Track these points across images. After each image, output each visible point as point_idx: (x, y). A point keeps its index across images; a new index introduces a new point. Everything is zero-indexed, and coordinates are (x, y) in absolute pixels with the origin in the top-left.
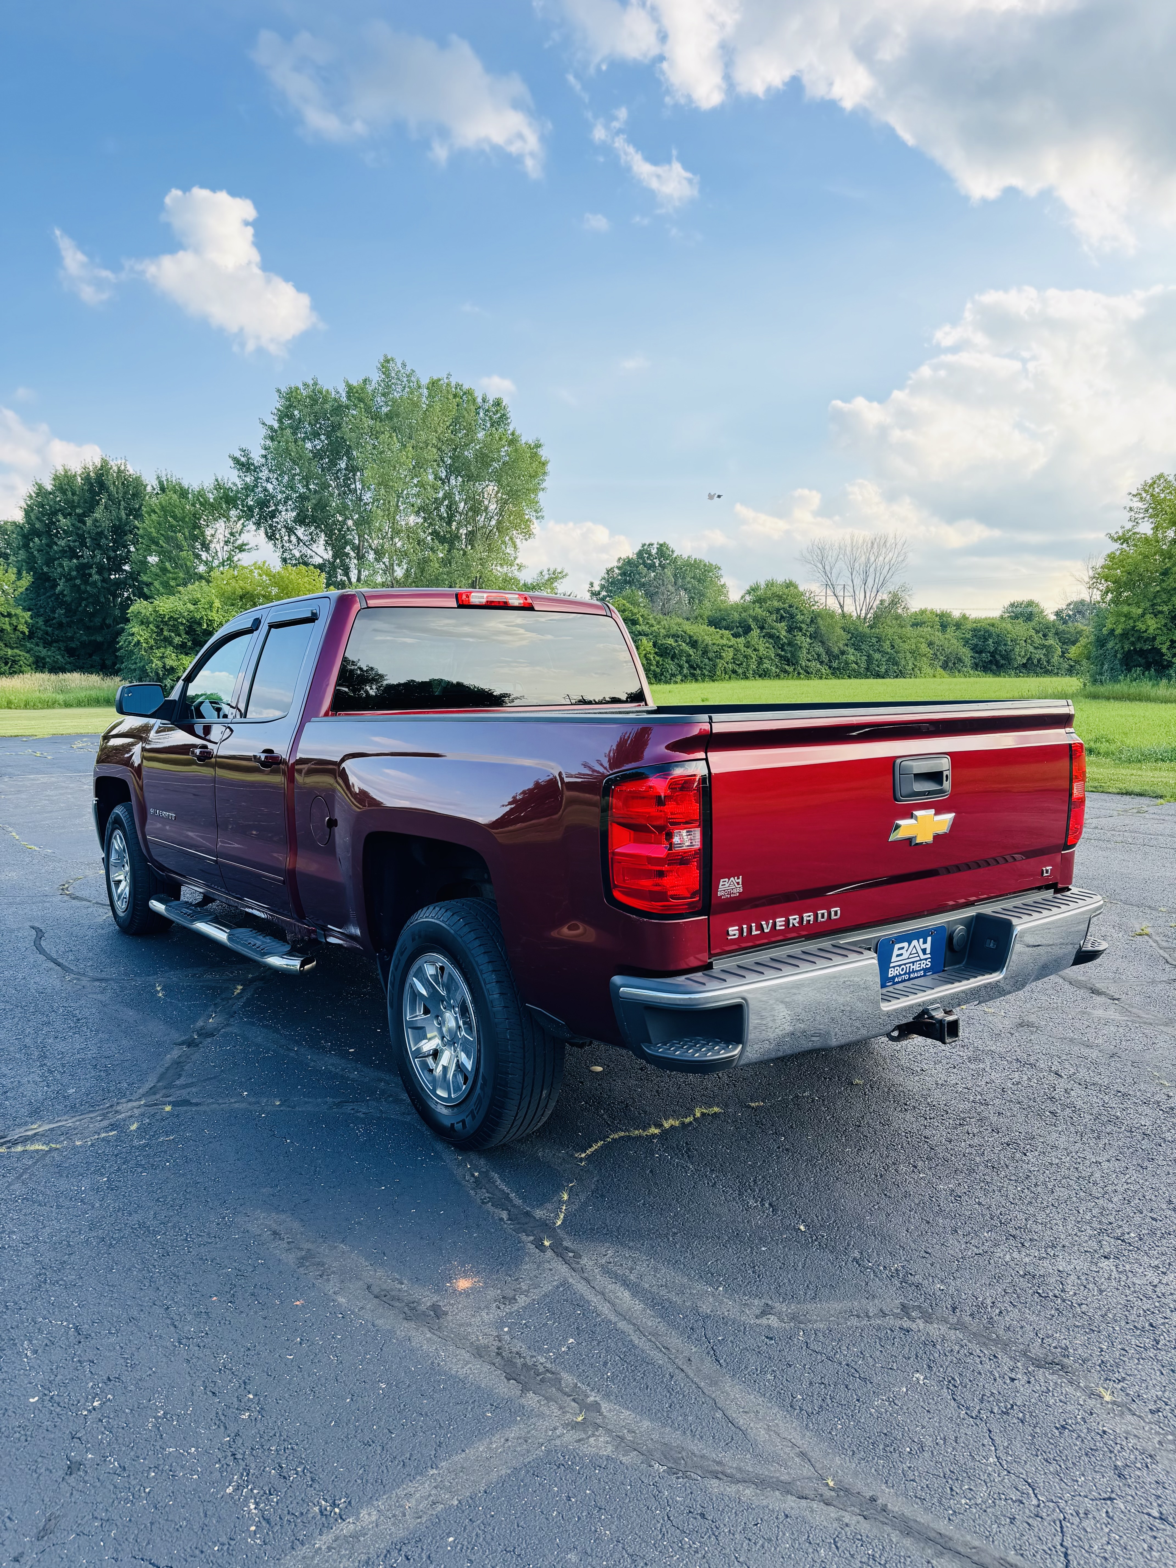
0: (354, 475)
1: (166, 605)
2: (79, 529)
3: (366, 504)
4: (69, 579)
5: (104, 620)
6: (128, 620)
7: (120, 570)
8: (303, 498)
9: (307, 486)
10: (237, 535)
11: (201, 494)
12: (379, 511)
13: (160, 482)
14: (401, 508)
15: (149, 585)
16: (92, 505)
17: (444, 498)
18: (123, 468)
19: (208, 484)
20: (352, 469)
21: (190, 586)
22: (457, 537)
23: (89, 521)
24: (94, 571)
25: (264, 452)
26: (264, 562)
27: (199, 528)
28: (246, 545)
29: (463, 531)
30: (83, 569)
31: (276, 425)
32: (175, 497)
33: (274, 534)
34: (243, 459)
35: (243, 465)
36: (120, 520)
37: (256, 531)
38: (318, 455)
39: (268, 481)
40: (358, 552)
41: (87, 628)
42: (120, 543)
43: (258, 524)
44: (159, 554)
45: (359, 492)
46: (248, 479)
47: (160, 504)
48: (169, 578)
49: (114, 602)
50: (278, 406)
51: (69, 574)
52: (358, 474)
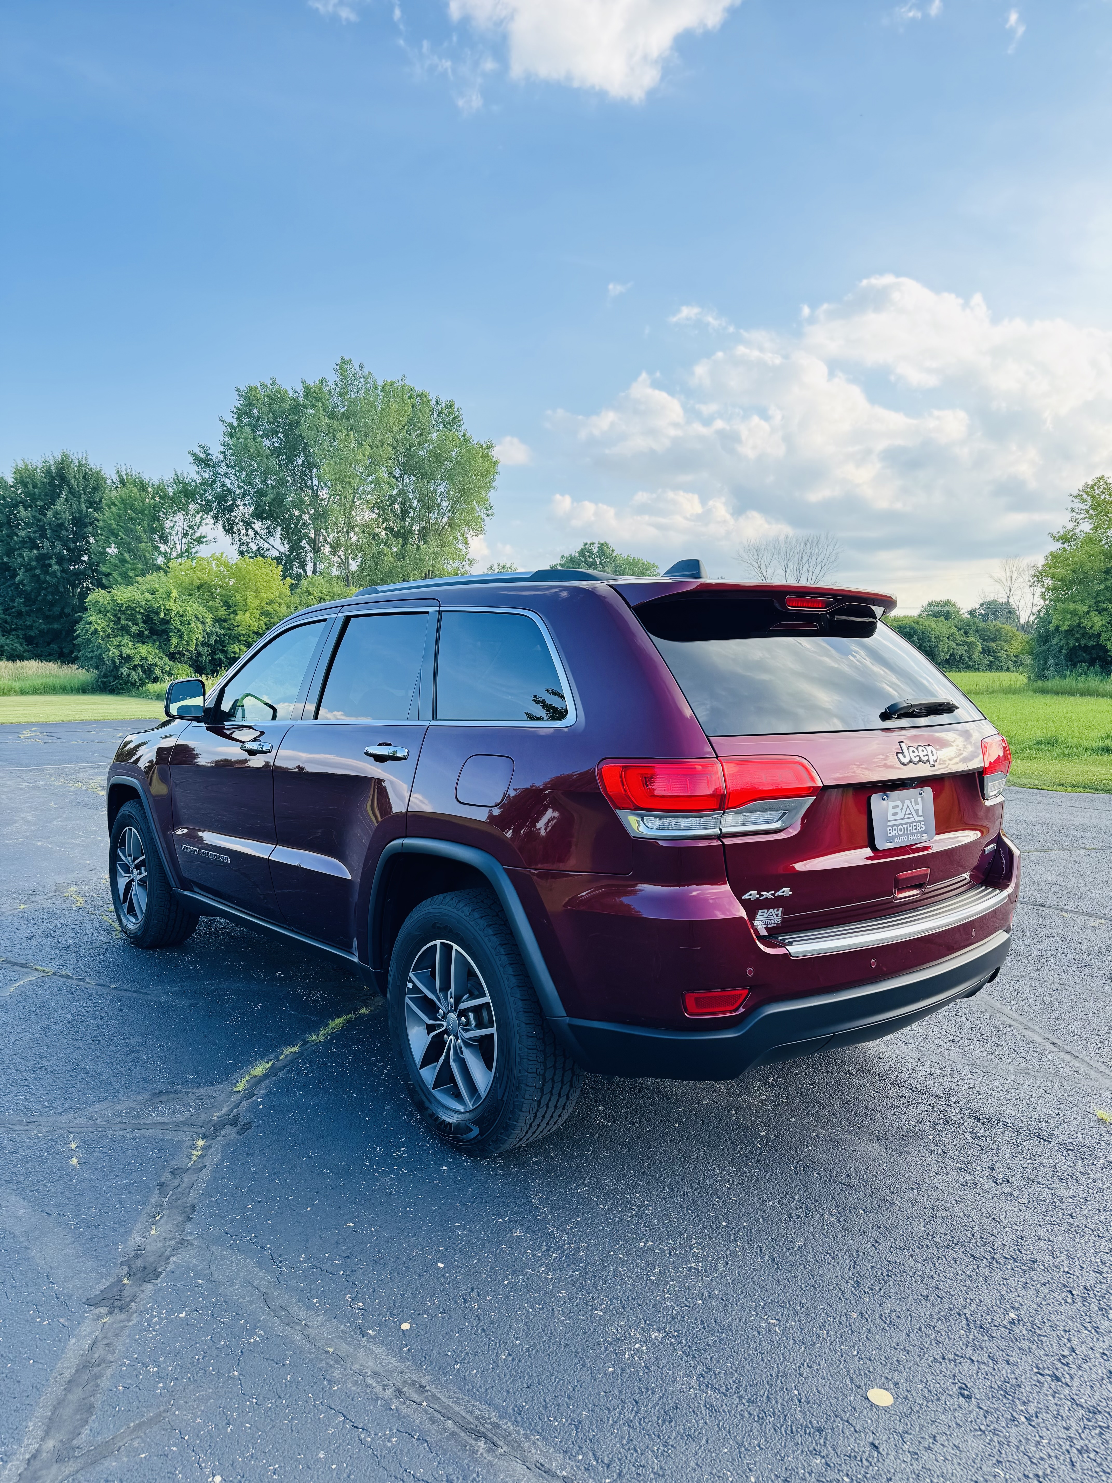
0: (311, 472)
1: (123, 594)
2: (39, 520)
3: (321, 500)
4: (29, 569)
5: (63, 609)
6: (86, 609)
7: (79, 561)
8: (261, 493)
9: (264, 482)
10: (195, 528)
11: (160, 490)
12: (335, 506)
13: (119, 476)
14: (357, 504)
15: (108, 575)
16: (53, 497)
17: (398, 495)
18: (84, 462)
19: (169, 478)
20: (311, 466)
21: (148, 577)
22: (411, 532)
23: (50, 514)
24: (53, 562)
25: (222, 449)
26: (222, 554)
27: (158, 520)
28: (204, 537)
29: (416, 528)
30: (42, 559)
31: (235, 423)
32: (135, 490)
33: (232, 529)
34: (202, 456)
35: (202, 460)
36: (80, 511)
37: (214, 524)
38: (276, 452)
39: (226, 477)
40: (314, 546)
41: (47, 618)
42: (80, 536)
43: (216, 518)
44: (118, 545)
45: (315, 488)
46: (206, 475)
47: (121, 497)
48: (127, 569)
49: (73, 592)
50: (237, 404)
51: (28, 564)
52: (315, 470)
